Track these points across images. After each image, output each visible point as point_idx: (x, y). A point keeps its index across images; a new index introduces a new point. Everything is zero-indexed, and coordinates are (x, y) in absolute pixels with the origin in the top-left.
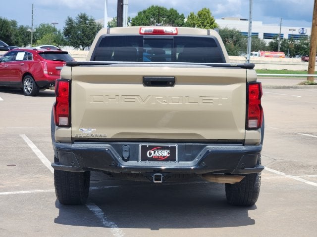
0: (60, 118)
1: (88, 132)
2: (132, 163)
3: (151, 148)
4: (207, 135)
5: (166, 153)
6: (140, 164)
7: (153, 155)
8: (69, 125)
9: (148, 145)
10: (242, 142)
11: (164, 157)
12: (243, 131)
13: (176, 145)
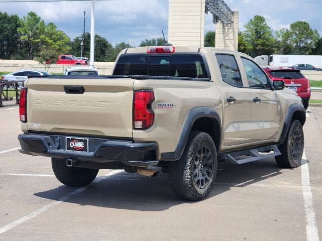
1: (36, 127)
2: (61, 151)
3: (72, 140)
4: (107, 132)
5: (81, 145)
6: (66, 151)
7: (73, 145)
8: (26, 121)
9: (71, 138)
10: (131, 140)
11: (80, 147)
12: (131, 130)
13: (88, 139)
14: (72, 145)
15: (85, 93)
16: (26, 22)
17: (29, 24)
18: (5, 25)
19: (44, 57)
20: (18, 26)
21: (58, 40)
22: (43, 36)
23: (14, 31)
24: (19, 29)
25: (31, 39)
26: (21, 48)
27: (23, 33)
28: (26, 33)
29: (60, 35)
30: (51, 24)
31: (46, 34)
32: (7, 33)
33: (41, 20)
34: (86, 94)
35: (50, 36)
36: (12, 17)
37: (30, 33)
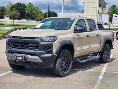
16: (28, 6)
17: (29, 7)
18: (20, 7)
19: (38, 19)
20: (25, 7)
21: (39, 13)
22: (34, 12)
23: (24, 9)
24: (25, 9)
25: (30, 13)
26: (26, 16)
27: (26, 10)
28: (27, 10)
29: (40, 11)
30: (37, 7)
31: (35, 11)
32: (21, 10)
33: (33, 6)
35: (37, 11)
36: (23, 4)
37: (29, 11)
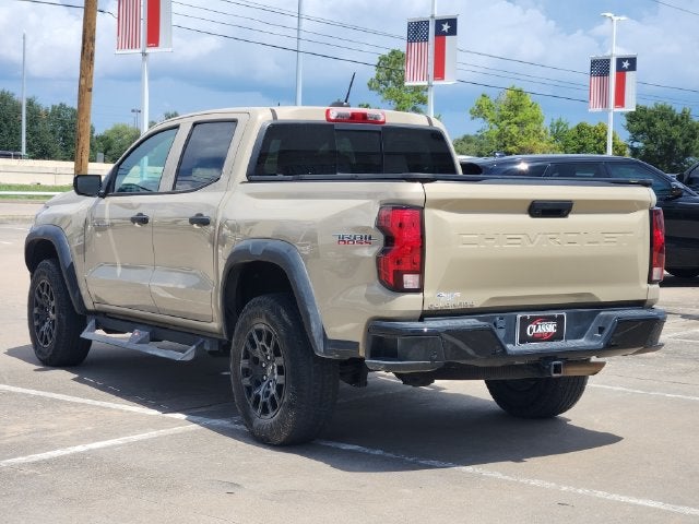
0: (405, 276)
1: (449, 300)
3: (533, 320)
4: (604, 294)
5: (551, 328)
6: (517, 347)
7: (534, 331)
8: (420, 290)
9: (528, 315)
11: (549, 333)
12: (645, 285)
13: (565, 314)
14: (531, 330)
15: (570, 216)
34: (573, 219)
